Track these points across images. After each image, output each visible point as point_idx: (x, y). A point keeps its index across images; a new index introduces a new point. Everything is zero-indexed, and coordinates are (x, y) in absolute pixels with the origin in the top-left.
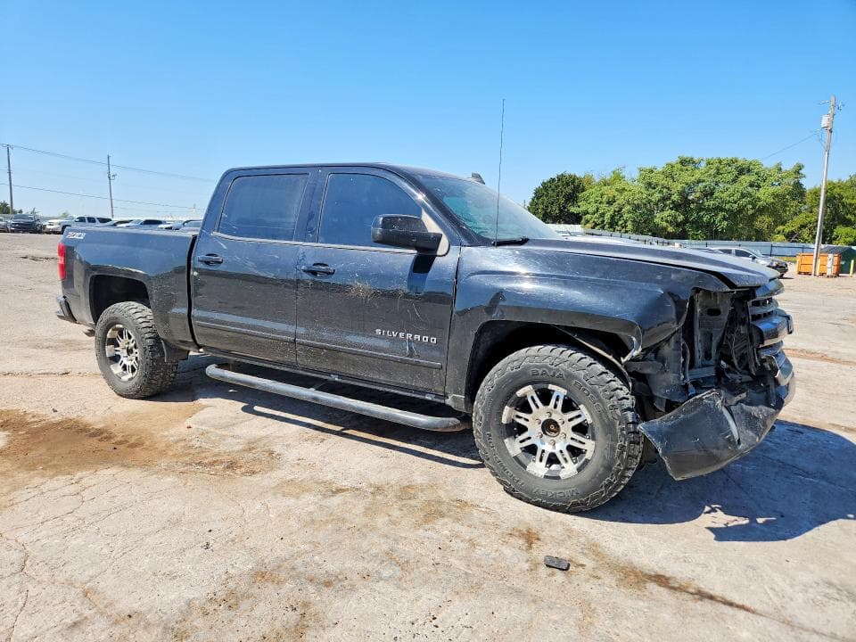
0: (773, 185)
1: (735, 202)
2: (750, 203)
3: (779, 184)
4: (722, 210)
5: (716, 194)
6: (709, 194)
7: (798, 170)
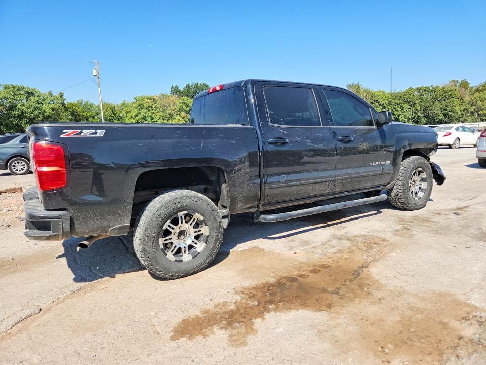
0: (49, 103)
1: (32, 113)
2: (40, 113)
3: (53, 103)
4: (25, 117)
5: (18, 107)
6: (13, 107)
7: (61, 96)
